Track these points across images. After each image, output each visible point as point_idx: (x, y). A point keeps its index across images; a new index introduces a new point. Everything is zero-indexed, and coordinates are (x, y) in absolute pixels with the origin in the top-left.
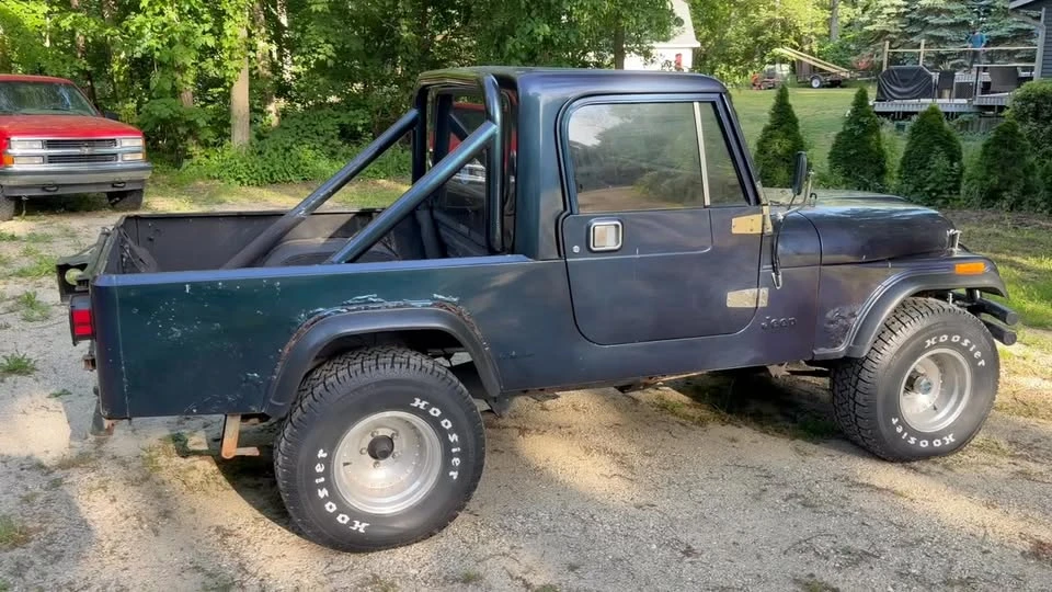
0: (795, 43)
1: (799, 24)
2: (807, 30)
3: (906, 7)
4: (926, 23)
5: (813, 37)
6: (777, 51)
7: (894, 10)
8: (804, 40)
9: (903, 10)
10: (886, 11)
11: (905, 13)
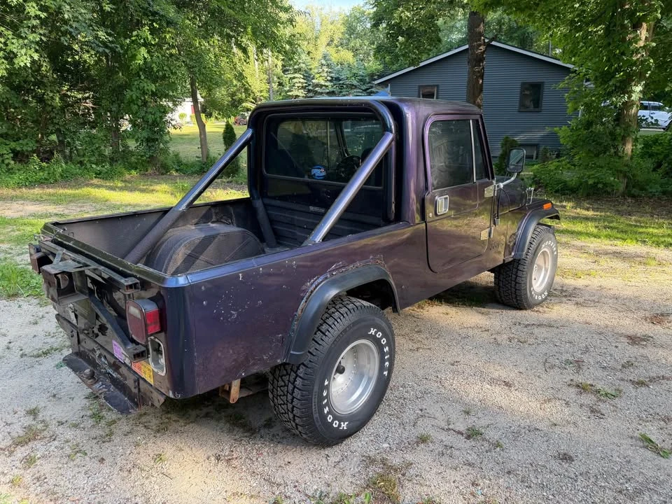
0: (253, 101)
1: (254, 91)
2: (259, 94)
3: (306, 83)
4: (316, 92)
5: (262, 98)
6: (244, 104)
7: (300, 85)
8: (258, 99)
9: (305, 85)
10: (296, 85)
11: (306, 86)
